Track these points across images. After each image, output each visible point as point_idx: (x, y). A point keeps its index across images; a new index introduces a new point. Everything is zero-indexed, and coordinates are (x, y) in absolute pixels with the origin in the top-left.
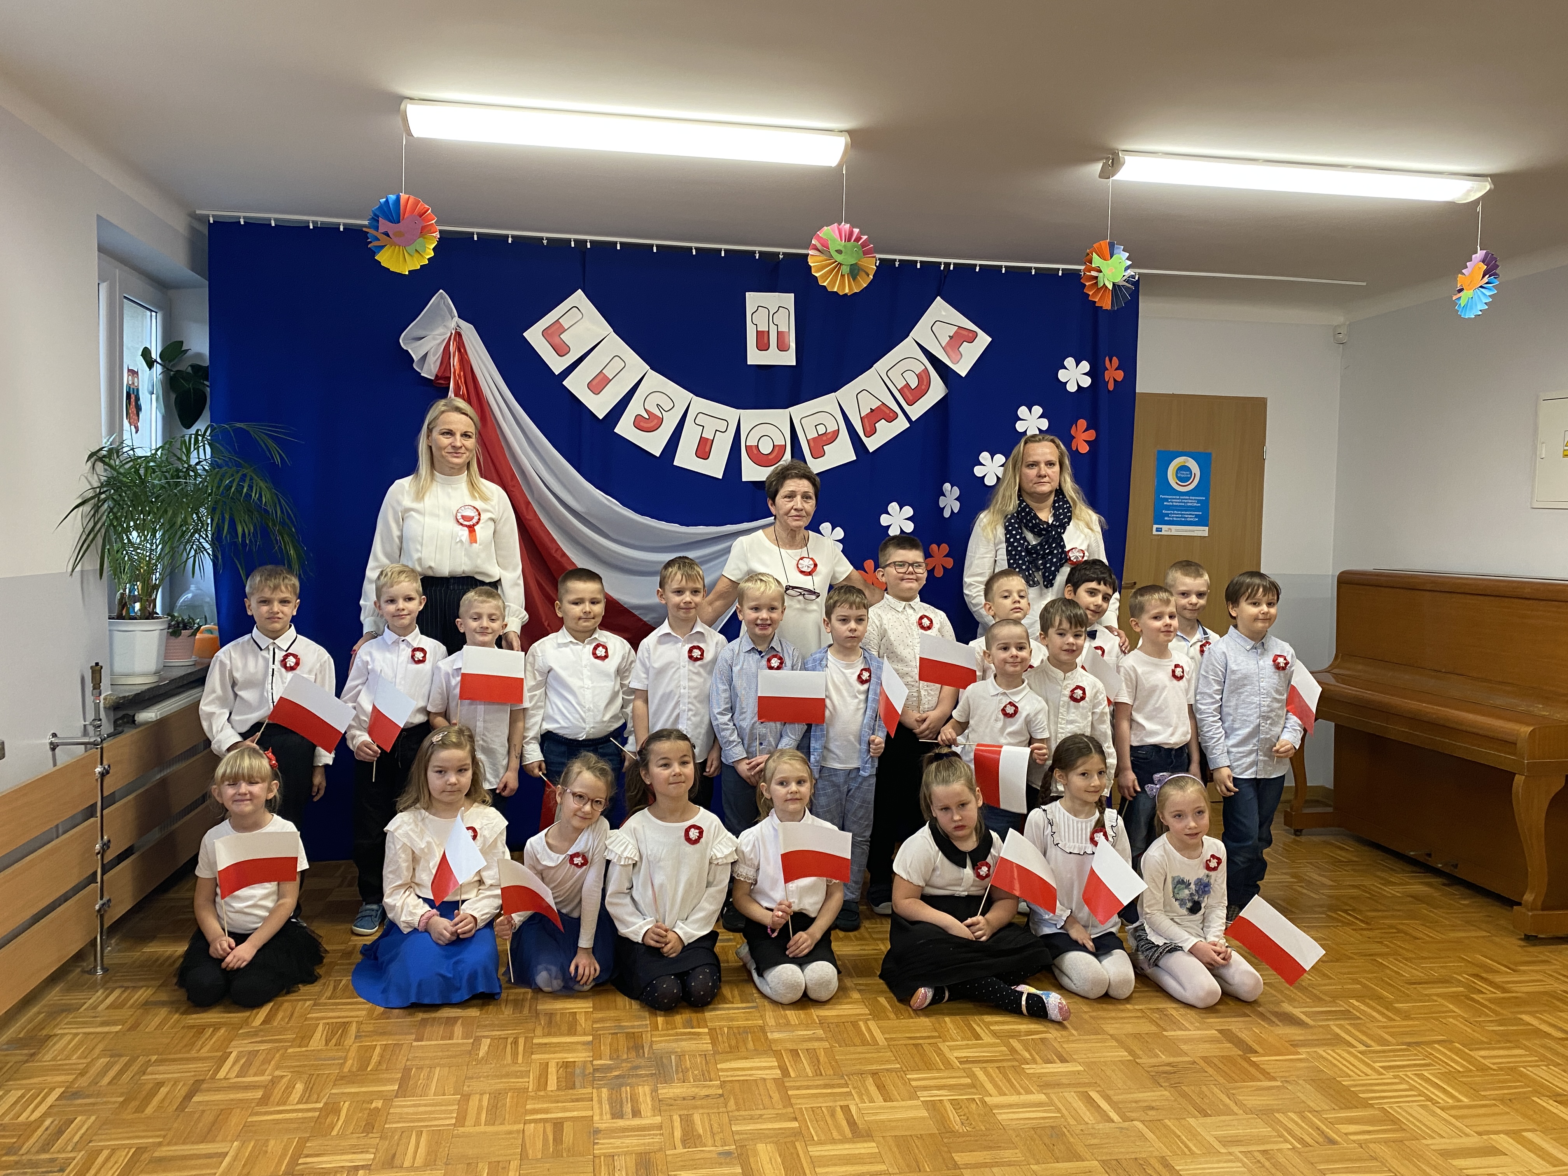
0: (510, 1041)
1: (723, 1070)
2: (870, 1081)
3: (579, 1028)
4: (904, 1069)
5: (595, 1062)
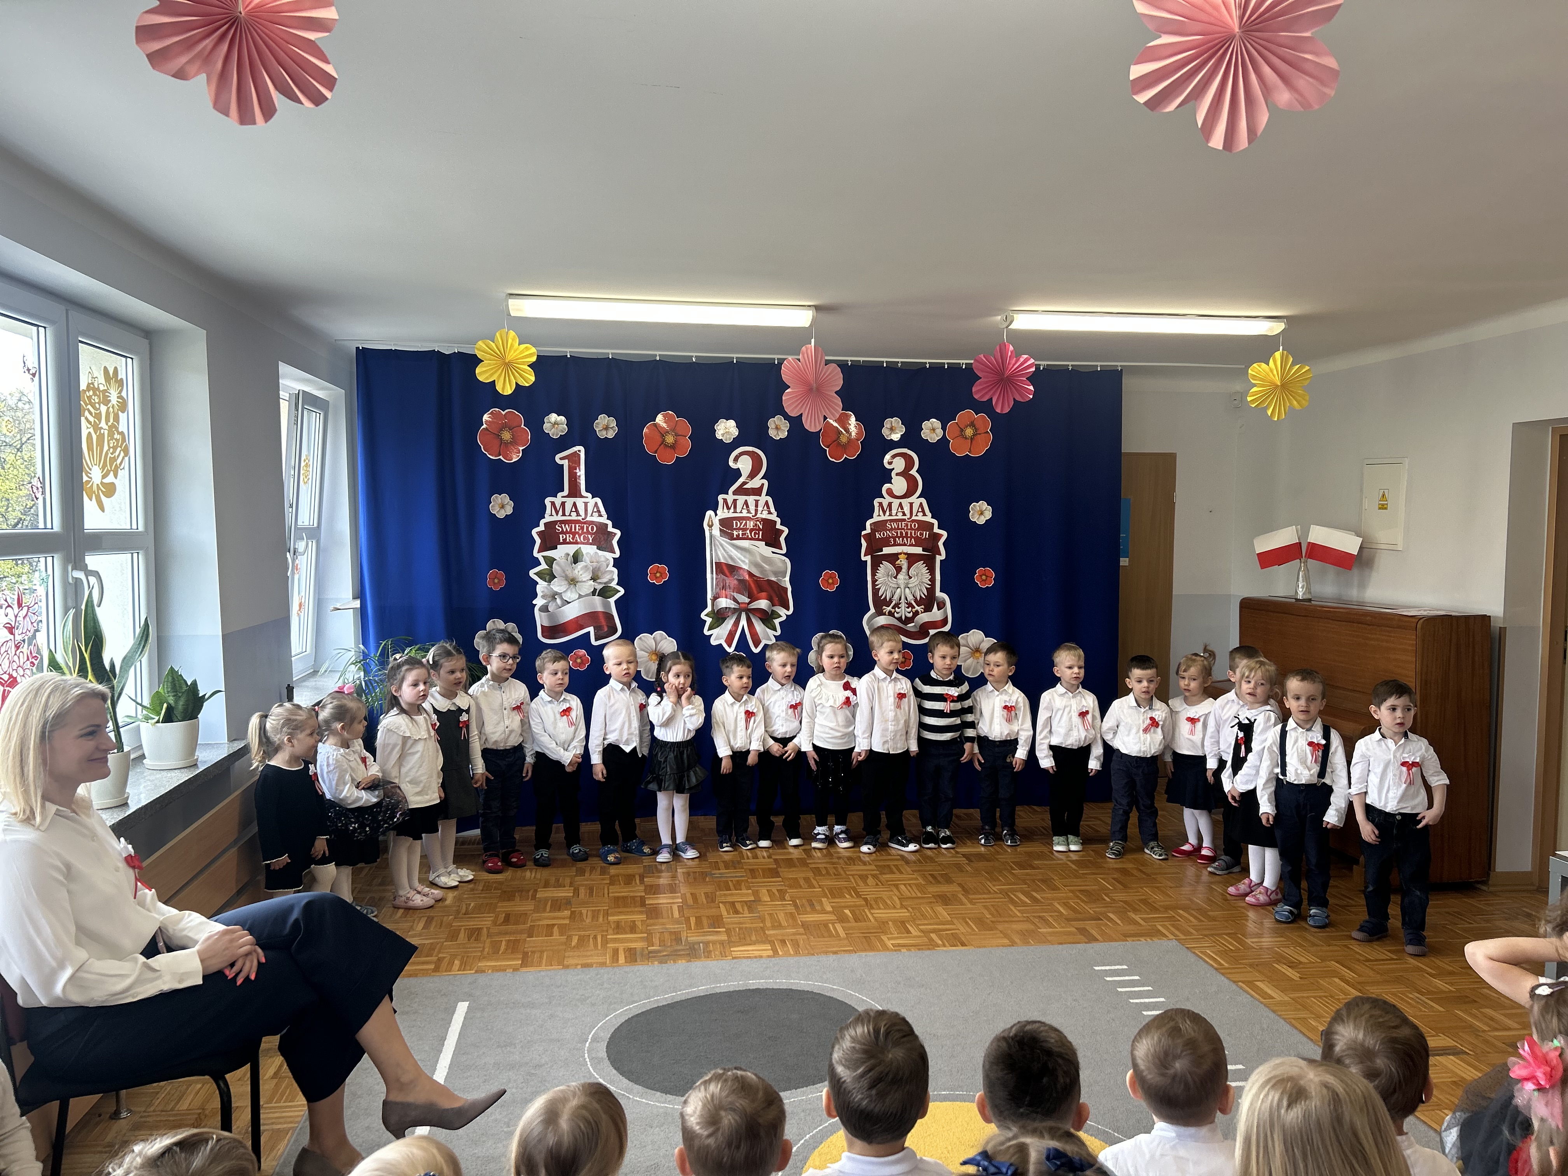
0: (592, 937)
3: (638, 929)
5: (649, 948)
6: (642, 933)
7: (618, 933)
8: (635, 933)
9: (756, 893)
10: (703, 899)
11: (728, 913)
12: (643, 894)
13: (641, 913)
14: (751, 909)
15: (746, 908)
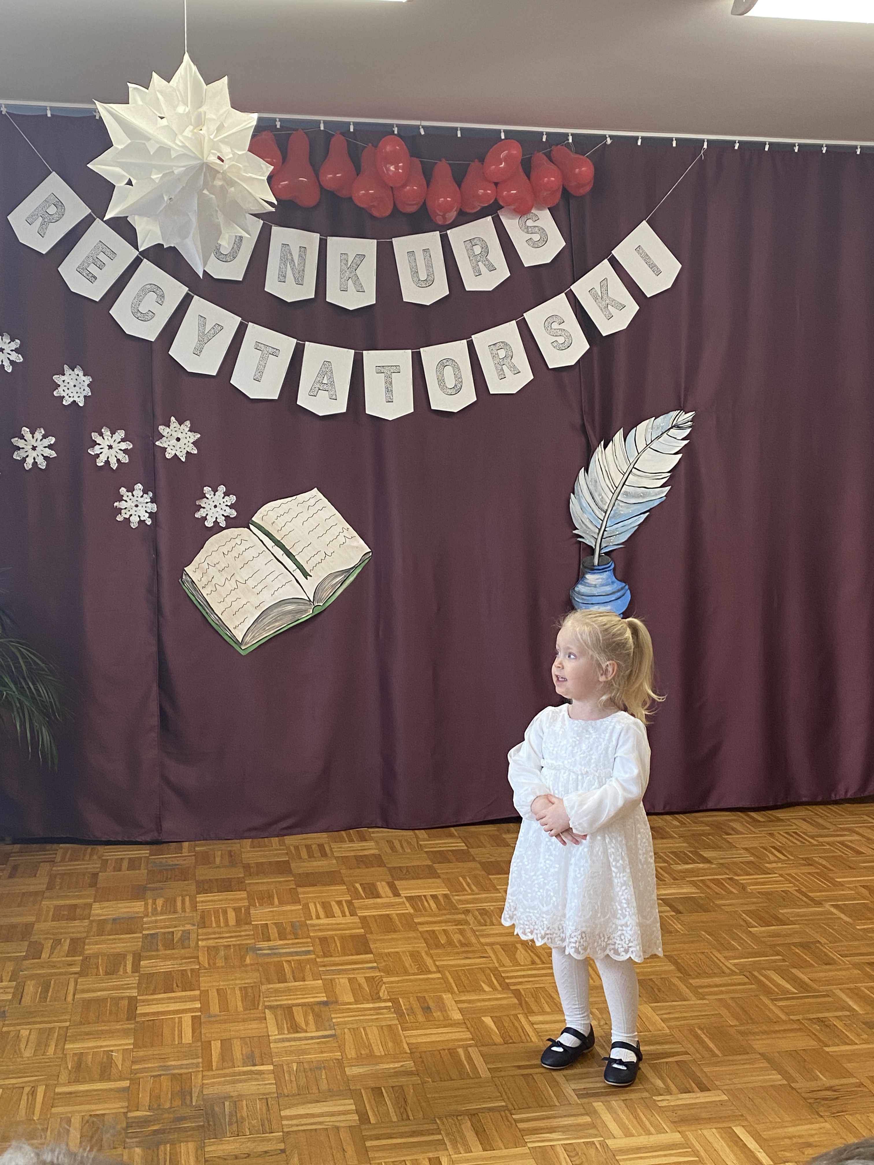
0: (27, 1089)
1: (287, 1118)
2: (467, 1126)
3: (114, 1071)
4: (510, 1107)
5: (130, 1115)
6: (121, 1079)
7: (77, 1081)
8: (109, 1080)
9: (329, 987)
10: (237, 1002)
11: (281, 1032)
12: (134, 993)
13: (125, 1033)
14: (321, 1022)
15: (311, 1018)
